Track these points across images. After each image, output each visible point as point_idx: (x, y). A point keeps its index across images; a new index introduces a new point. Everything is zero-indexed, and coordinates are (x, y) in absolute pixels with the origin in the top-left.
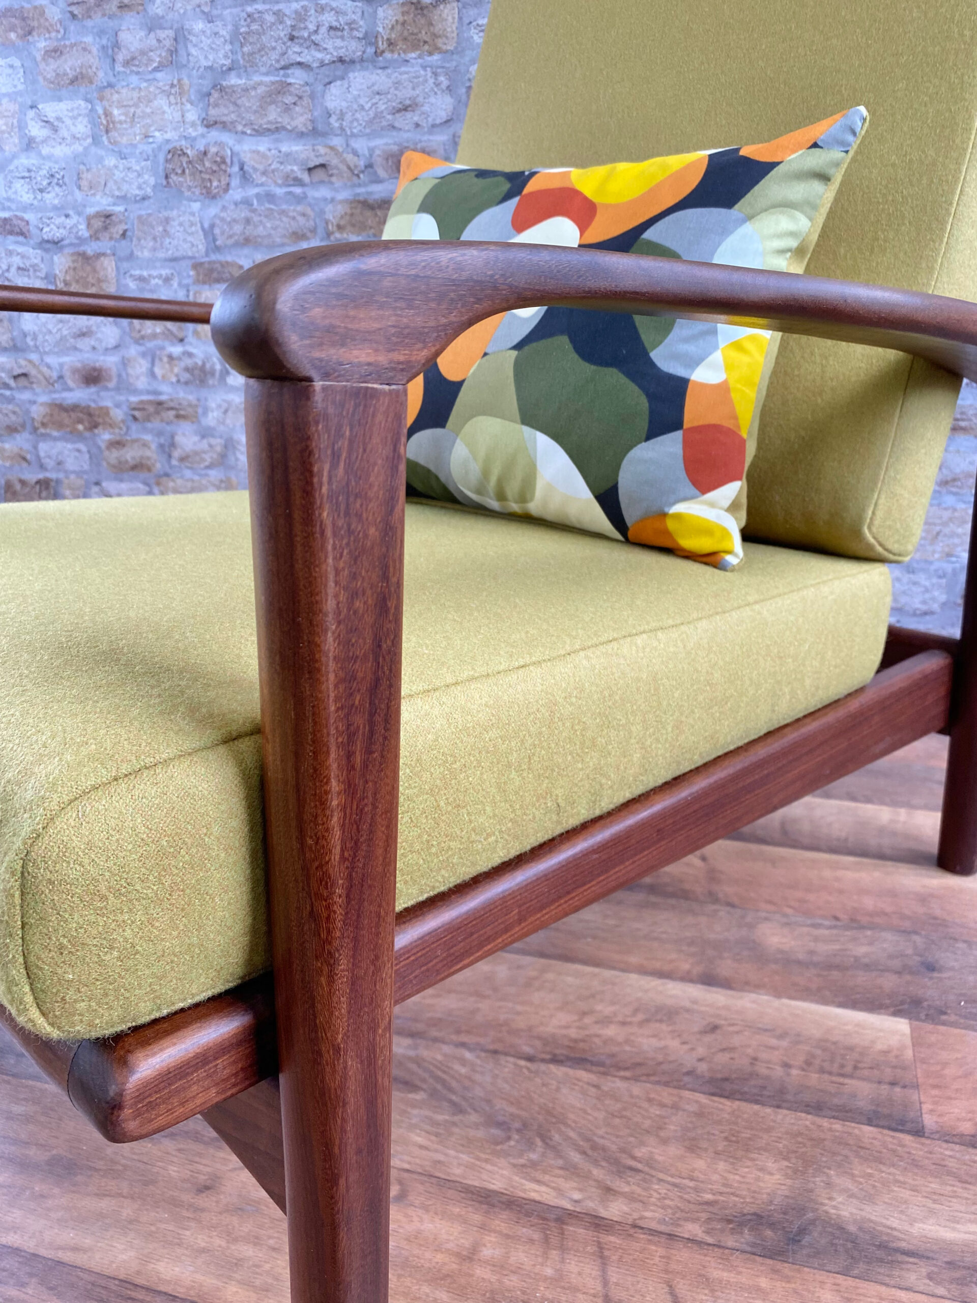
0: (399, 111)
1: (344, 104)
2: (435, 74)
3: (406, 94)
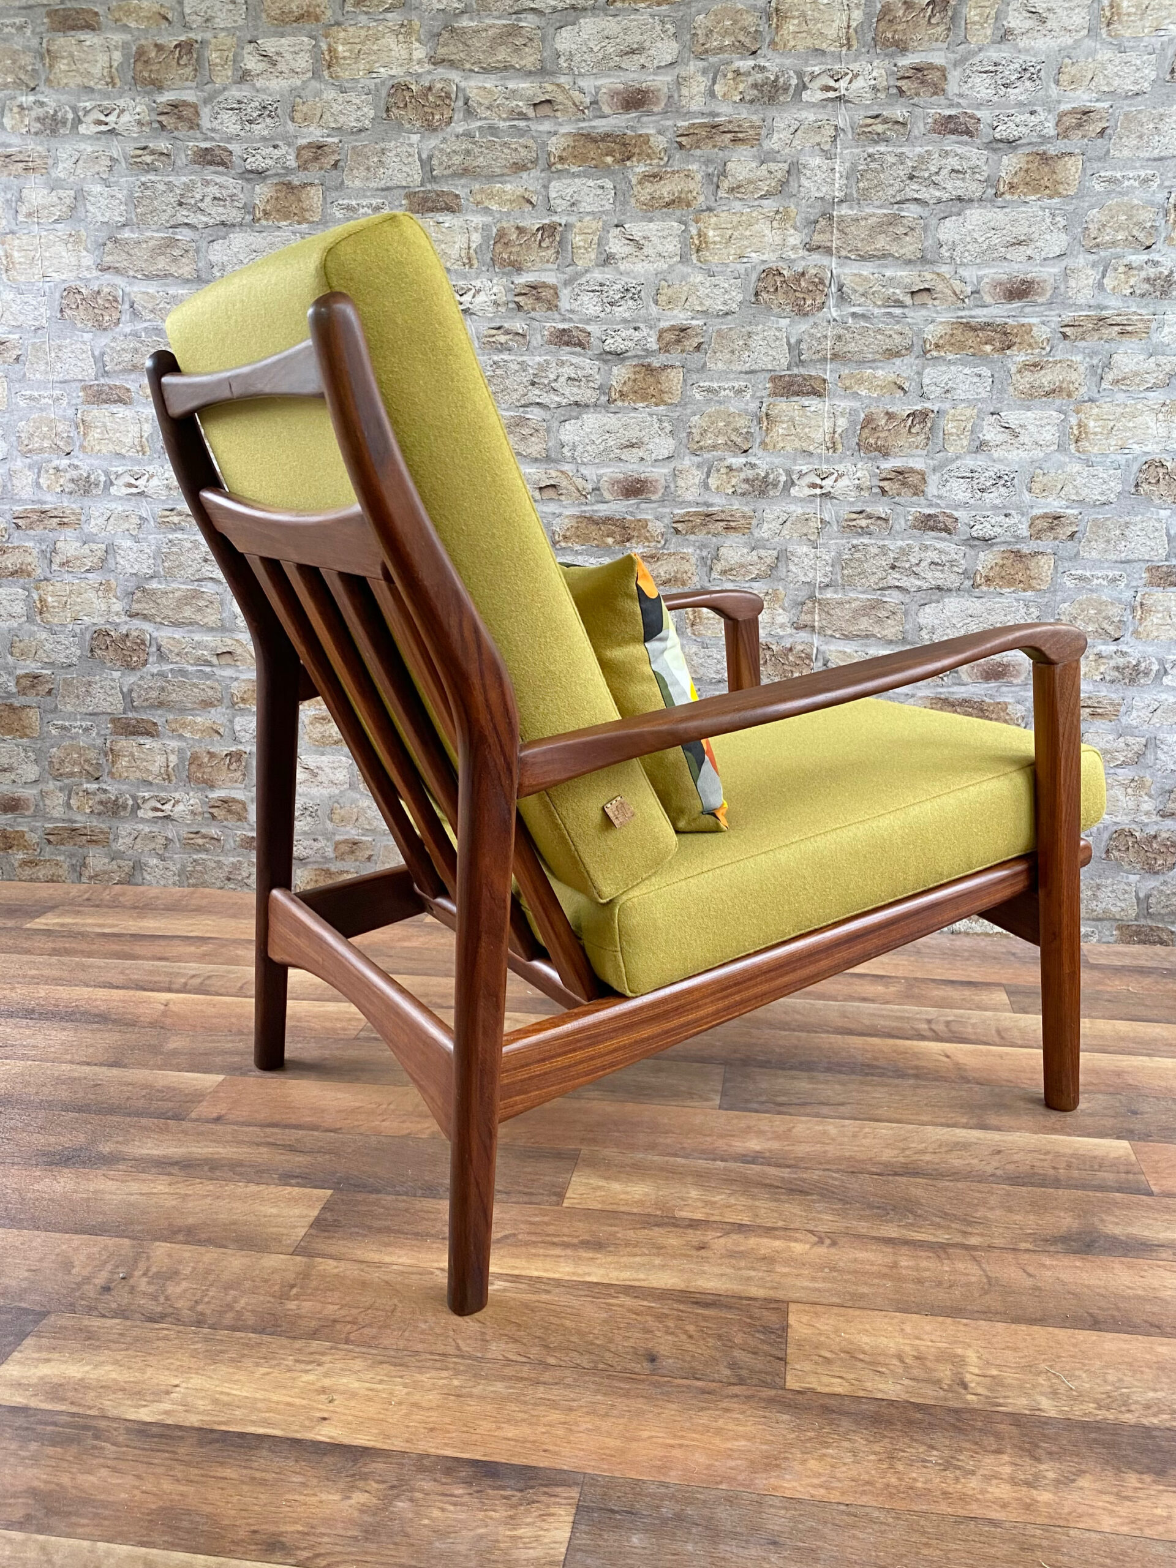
0: (1014, 244)
1: (958, 237)
2: (1053, 215)
3: (1022, 230)
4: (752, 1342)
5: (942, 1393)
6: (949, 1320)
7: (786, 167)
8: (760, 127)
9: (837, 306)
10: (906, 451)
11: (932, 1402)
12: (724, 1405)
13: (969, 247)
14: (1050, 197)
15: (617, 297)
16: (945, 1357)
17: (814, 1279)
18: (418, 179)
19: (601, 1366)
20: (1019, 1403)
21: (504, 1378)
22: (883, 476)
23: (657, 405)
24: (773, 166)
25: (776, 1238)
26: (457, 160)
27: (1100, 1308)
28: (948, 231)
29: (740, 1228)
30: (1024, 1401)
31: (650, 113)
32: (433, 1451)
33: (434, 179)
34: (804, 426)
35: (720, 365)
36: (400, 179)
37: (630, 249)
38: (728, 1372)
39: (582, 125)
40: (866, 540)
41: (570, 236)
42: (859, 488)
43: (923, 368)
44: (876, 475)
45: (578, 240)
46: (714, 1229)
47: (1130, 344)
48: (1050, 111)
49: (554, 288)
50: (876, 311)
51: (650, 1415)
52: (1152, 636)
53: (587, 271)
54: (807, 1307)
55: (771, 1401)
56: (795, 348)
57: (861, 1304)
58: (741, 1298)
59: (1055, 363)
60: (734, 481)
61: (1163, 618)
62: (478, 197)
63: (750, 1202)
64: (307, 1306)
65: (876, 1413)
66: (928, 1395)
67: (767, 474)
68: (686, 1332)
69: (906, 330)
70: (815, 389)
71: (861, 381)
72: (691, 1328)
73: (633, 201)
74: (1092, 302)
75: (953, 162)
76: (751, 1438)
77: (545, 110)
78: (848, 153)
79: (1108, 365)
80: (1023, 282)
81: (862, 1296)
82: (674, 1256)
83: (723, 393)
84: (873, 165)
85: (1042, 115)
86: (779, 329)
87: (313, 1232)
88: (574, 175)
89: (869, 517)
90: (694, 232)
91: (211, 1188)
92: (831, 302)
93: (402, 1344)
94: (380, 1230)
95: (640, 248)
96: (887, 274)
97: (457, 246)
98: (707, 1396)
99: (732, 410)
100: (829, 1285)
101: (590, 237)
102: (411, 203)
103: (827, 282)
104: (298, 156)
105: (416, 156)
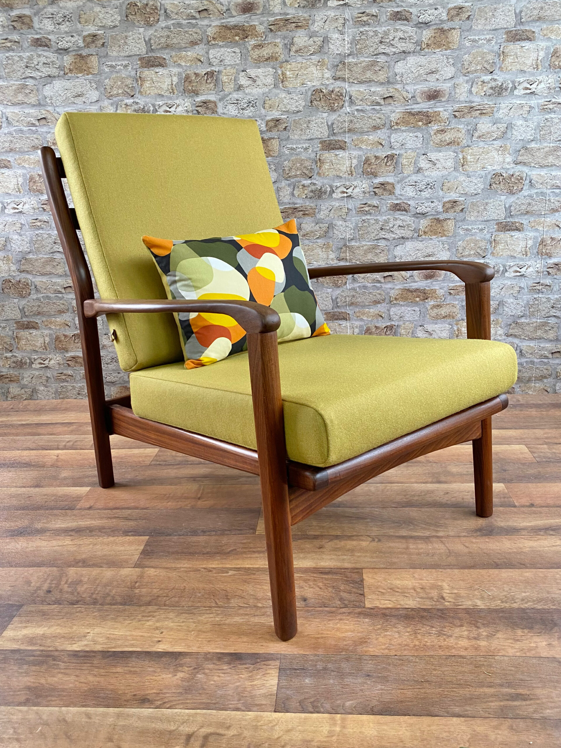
0: (430, 73)
1: (404, 70)
2: (448, 58)
3: (433, 66)
4: (348, 588)
5: (434, 603)
6: (434, 570)
7: (322, 39)
8: (309, 20)
9: (349, 106)
10: (385, 174)
11: (430, 607)
12: (339, 617)
13: (410, 75)
14: (446, 50)
15: (245, 106)
16: (434, 587)
17: (372, 557)
18: (144, 51)
20: (468, 604)
21: (239, 615)
22: (375, 186)
23: (268, 157)
24: (316, 39)
25: (353, 540)
26: (163, 40)
27: (499, 559)
28: (399, 67)
29: (337, 537)
30: (470, 603)
31: (256, 14)
32: (211, 651)
33: (152, 50)
34: (337, 164)
35: (296, 137)
36: (136, 51)
37: (250, 82)
38: (339, 603)
39: (223, 21)
40: (368, 217)
41: (221, 77)
42: (364, 192)
43: (391, 134)
44: (371, 186)
45: (225, 79)
46: (325, 539)
47: (485, 119)
48: (444, 8)
49: (215, 103)
50: (368, 108)
51: (307, 625)
52: (499, 254)
53: (230, 94)
54: (371, 570)
55: (360, 613)
56: (330, 127)
57: (394, 567)
58: (341, 569)
59: (451, 129)
60: (306, 192)
61: (505, 246)
62: (175, 59)
63: (340, 525)
64: (144, 590)
65: (406, 614)
66: (428, 604)
67: (321, 188)
68: (318, 586)
69: (382, 116)
70: (341, 146)
71: (362, 142)
72: (320, 584)
73: (250, 58)
74: (467, 100)
75: (400, 34)
76: (353, 631)
77: (205, 14)
78: (351, 32)
79: (476, 129)
80: (435, 91)
81: (395, 563)
82: (309, 553)
83: (298, 150)
84: (363, 37)
85: (441, 10)
86: (323, 118)
87: (142, 556)
88: (221, 47)
89: (369, 206)
90: (280, 72)
91: (91, 540)
92: (347, 104)
93: (190, 604)
94: (173, 553)
95: (255, 81)
96: (372, 90)
97: (166, 84)
98: (331, 614)
99: (303, 158)
100: (380, 559)
101: (230, 77)
102: (142, 63)
103: (344, 95)
104: (84, 41)
105: (143, 39)
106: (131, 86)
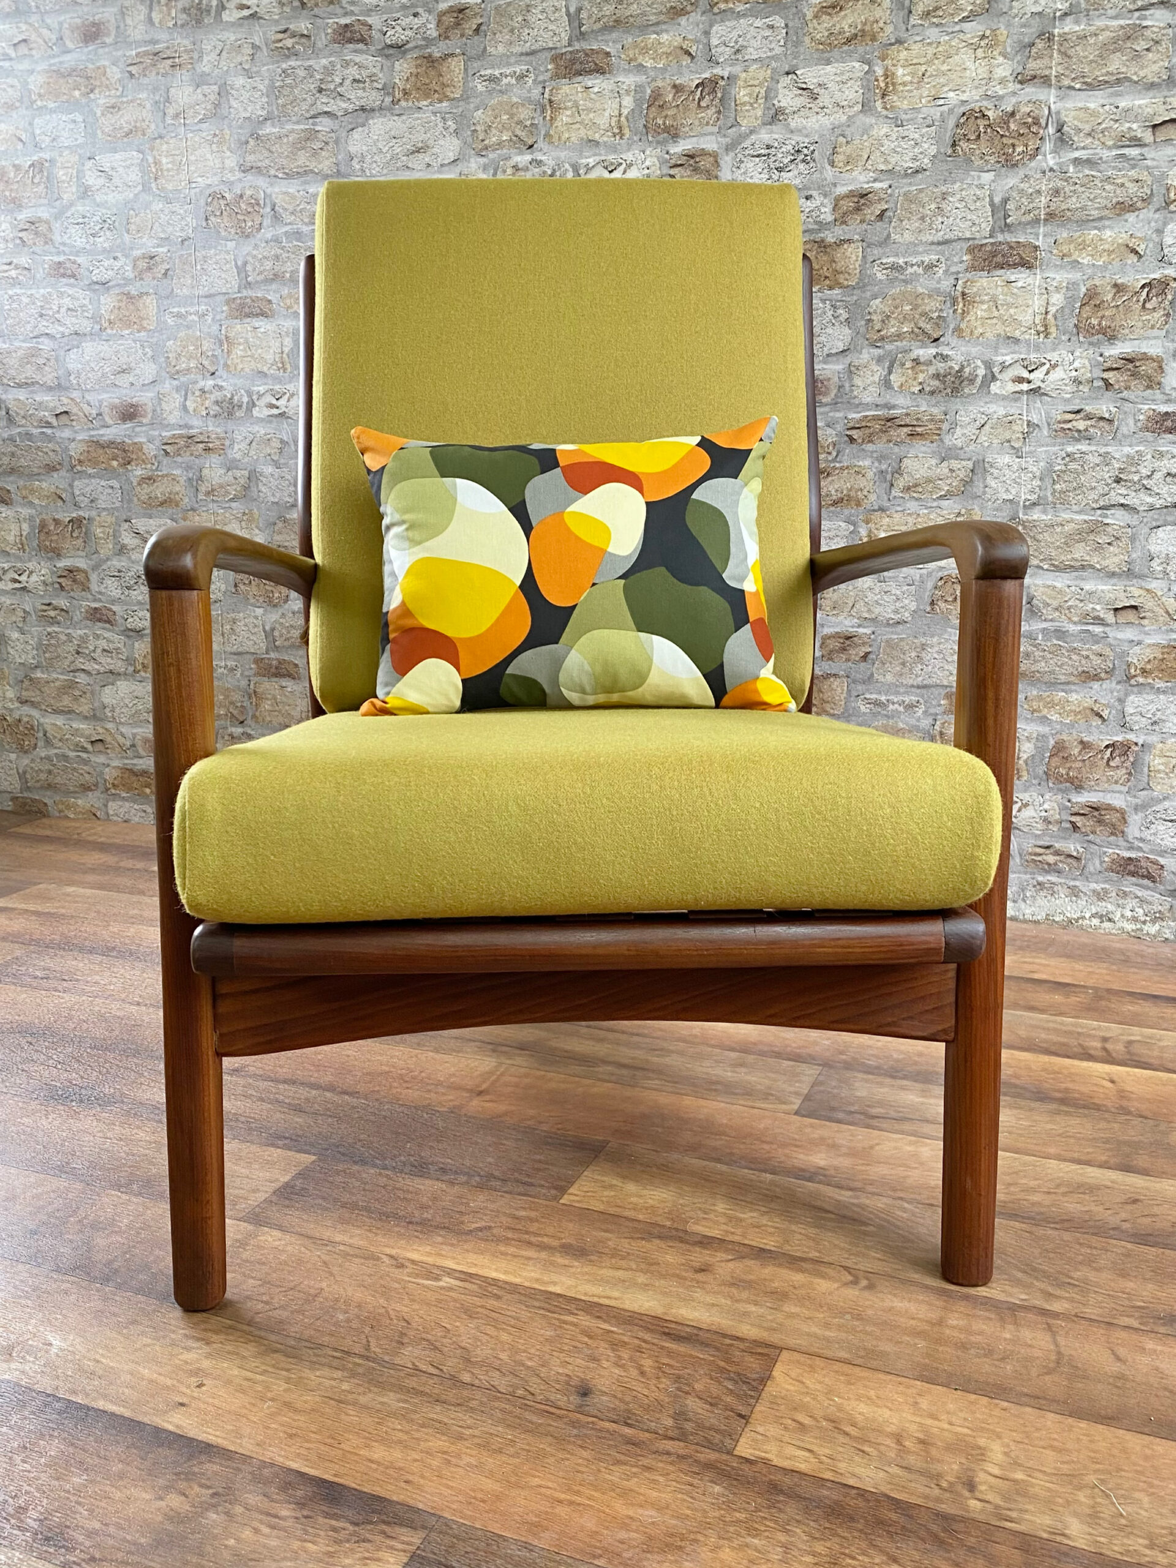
4: (715, 1390)
5: (937, 1491)
6: (984, 1401)
9: (1054, 151)
10: (1139, 332)
11: (920, 1502)
12: (645, 1462)
15: (786, 161)
16: (959, 1446)
17: (827, 1326)
18: (565, 38)
19: (520, 1392)
21: (402, 1390)
22: (1108, 365)
23: (831, 288)
25: (802, 1271)
26: (608, 10)
29: (761, 1254)
30: (1048, 1520)
32: (281, 1460)
33: (582, 36)
34: (1009, 305)
35: (907, 236)
36: (546, 40)
37: (802, 101)
38: (670, 1422)
40: (1083, 447)
41: (734, 91)
42: (1077, 381)
43: (1165, 225)
44: (1099, 364)
45: (743, 95)
46: (727, 1251)
49: (715, 156)
50: (1106, 154)
51: (552, 1460)
53: (752, 132)
54: (802, 1358)
55: (709, 1466)
56: (999, 209)
57: (875, 1364)
58: (725, 1336)
60: (921, 377)
62: (631, 53)
63: (784, 1225)
65: (838, 1503)
66: (916, 1491)
67: (962, 367)
68: (640, 1367)
69: (1144, 176)
70: (1023, 259)
71: (1082, 246)
72: (647, 1363)
73: (807, 39)
76: (661, 1509)
81: (883, 1354)
82: (664, 1276)
83: (910, 270)
86: (981, 187)
87: (274, 1198)
88: (739, 15)
89: (1089, 417)
90: (879, 71)
92: (1048, 146)
93: (308, 1333)
94: (345, 1205)
95: (815, 98)
96: (1122, 105)
97: (607, 114)
98: (629, 1447)
99: (920, 290)
100: (843, 1335)
101: (757, 90)
102: (557, 67)
103: (1043, 122)
104: (439, 23)
105: (564, 10)
106: (528, 123)
